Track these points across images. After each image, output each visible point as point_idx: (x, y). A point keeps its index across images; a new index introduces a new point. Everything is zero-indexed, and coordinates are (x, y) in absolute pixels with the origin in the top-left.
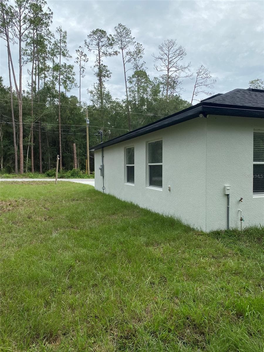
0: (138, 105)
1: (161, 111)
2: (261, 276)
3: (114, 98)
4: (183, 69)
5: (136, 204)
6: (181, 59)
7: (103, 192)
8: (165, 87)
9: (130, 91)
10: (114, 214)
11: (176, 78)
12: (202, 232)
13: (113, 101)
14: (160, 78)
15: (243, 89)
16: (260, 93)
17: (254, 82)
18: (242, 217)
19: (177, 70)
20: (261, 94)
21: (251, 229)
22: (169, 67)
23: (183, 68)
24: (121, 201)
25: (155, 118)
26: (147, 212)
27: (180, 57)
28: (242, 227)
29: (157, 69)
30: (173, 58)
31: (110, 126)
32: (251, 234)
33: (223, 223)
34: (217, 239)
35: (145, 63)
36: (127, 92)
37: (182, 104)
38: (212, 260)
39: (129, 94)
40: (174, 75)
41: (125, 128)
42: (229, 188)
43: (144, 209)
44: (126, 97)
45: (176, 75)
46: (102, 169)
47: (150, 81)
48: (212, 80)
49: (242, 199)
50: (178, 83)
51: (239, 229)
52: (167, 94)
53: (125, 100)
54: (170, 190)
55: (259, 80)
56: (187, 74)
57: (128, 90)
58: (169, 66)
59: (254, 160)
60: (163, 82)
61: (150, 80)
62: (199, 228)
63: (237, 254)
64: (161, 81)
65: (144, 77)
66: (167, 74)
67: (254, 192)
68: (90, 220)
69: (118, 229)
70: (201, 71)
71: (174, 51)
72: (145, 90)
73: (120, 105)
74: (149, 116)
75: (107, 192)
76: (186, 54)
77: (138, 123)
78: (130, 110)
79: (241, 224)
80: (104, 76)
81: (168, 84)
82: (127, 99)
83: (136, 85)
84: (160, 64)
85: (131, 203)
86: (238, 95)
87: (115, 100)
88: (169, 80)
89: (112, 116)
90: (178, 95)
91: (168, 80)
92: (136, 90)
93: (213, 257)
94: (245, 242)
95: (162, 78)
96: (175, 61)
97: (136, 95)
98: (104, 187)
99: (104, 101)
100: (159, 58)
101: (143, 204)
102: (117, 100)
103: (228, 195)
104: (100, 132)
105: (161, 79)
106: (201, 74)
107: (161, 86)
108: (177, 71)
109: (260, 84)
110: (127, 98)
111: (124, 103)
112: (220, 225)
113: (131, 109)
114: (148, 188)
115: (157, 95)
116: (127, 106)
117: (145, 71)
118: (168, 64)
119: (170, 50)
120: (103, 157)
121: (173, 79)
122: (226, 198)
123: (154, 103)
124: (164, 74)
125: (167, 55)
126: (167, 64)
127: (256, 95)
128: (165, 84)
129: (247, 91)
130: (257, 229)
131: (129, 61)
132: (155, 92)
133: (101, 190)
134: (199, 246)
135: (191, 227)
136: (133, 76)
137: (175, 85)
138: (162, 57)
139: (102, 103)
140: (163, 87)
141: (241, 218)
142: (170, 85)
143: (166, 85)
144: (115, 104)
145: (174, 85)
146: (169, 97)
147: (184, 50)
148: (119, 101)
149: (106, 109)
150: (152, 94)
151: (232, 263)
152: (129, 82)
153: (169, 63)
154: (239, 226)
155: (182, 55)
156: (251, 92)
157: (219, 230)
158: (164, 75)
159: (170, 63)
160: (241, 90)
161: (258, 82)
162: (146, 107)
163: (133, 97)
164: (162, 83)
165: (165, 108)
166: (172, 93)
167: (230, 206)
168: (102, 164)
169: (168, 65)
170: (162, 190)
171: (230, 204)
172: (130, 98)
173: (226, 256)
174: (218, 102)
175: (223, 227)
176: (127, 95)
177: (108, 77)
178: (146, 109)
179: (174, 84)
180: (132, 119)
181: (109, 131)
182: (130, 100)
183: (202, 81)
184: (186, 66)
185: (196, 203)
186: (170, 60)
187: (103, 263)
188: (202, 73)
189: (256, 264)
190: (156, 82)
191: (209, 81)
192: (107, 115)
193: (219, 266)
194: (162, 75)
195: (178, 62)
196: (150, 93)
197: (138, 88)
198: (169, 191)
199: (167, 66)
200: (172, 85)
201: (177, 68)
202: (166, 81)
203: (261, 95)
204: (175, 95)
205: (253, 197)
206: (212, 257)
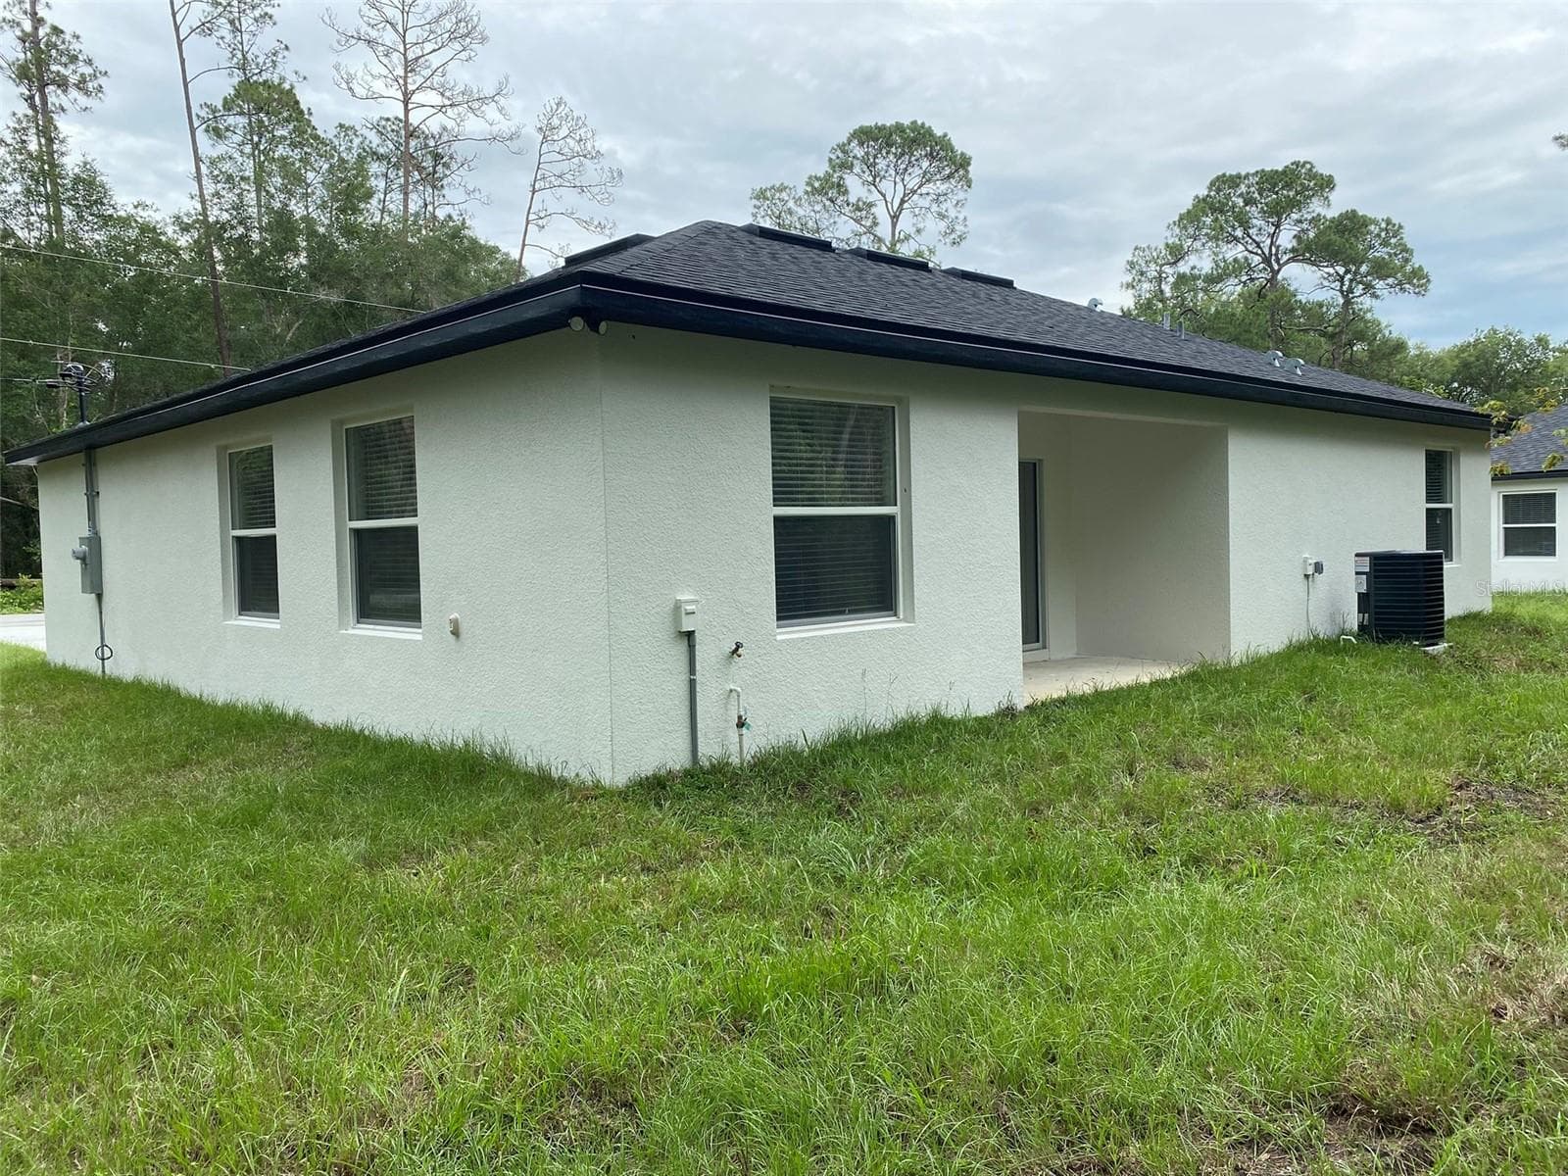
0: (261, 244)
1: (382, 282)
2: (808, 899)
3: (123, 201)
4: (476, 105)
5: (291, 713)
6: (464, 55)
7: (100, 672)
8: (392, 176)
9: (216, 179)
10: (183, 763)
11: (445, 138)
12: (597, 785)
13: (122, 213)
14: (365, 132)
15: (728, 225)
16: (787, 245)
17: (768, 194)
18: (742, 713)
19: (447, 102)
20: (791, 251)
21: (775, 753)
22: (411, 88)
23: (475, 102)
24: (214, 707)
25: (353, 316)
26: (349, 740)
27: (457, 46)
28: (745, 752)
29: (350, 89)
30: (429, 47)
31: (110, 341)
32: (774, 773)
33: (676, 744)
34: (659, 806)
35: (287, 48)
36: (199, 177)
37: (478, 259)
38: (642, 877)
39: (209, 188)
40: (433, 126)
41: (194, 351)
42: (694, 607)
43: (337, 728)
44: (199, 207)
45: (445, 129)
46: (91, 561)
47: (316, 137)
48: (607, 169)
49: (738, 646)
50: (454, 166)
51: (735, 760)
52: (406, 206)
53: (188, 215)
54: (456, 633)
55: (786, 188)
56: (495, 129)
57: (204, 170)
58: (409, 81)
59: (775, 500)
60: (381, 150)
61: (319, 132)
62: (585, 775)
63: (729, 845)
64: (374, 145)
65: (285, 114)
66: (402, 117)
67: (779, 618)
68: (60, 800)
69: (222, 824)
70: (555, 122)
71: (429, 16)
72: (294, 179)
73: (163, 238)
74: (320, 303)
75: (125, 667)
76: (484, 40)
77: (266, 331)
78: (220, 268)
79: (741, 742)
80: (62, 84)
81: (405, 161)
82: (204, 213)
83: (248, 149)
84: (366, 67)
85: (267, 708)
86: (709, 249)
87: (133, 211)
88: (413, 143)
89: (118, 290)
90: (455, 218)
91: (407, 143)
92: (247, 174)
93: (646, 869)
94: (756, 802)
95: (379, 131)
96: (436, 60)
97: (251, 197)
98: (103, 645)
99: (68, 212)
100: (360, 39)
101: (325, 710)
102: (144, 214)
103: (690, 635)
104: (69, 369)
105: (374, 139)
106: (556, 138)
107: (375, 168)
108: (449, 110)
109: (791, 204)
110: (204, 209)
111: (186, 229)
112: (667, 753)
113: (227, 261)
114: (351, 632)
115: (356, 210)
116: (202, 250)
117: (292, 87)
118: (406, 72)
119: (412, 8)
120: (92, 496)
121: (432, 143)
122: (683, 647)
123: (342, 243)
124: (386, 116)
125: (396, 31)
126: (400, 71)
127: (774, 256)
128: (394, 160)
129: (741, 233)
130: (793, 753)
131: (206, 28)
132: (350, 193)
133: (92, 665)
134: (588, 841)
135: (555, 774)
136: (228, 105)
137: (440, 168)
138: (374, 34)
139: (56, 219)
140: (386, 176)
141: (740, 717)
142: (420, 169)
143: (396, 166)
144: (133, 233)
145: (435, 172)
146: (415, 223)
147: (475, 19)
148: (158, 217)
149: (80, 256)
150: (334, 199)
151: (712, 877)
152: (207, 131)
153: (406, 67)
154: (734, 749)
155: (468, 40)
156: (758, 240)
157: (663, 772)
158: (388, 119)
159: (413, 70)
160: (718, 226)
161: (784, 195)
162: (304, 261)
163: (233, 208)
164: (379, 158)
165: (401, 274)
166: (430, 208)
167: (698, 677)
168: (86, 533)
169: (406, 77)
170: (419, 637)
171: (698, 667)
172: (216, 212)
173: (690, 858)
174: (638, 275)
175: (673, 756)
176: (202, 195)
177: (87, 93)
178: (302, 266)
179: (434, 167)
180: (234, 311)
181: (105, 365)
182: (217, 222)
183: (565, 166)
184: (489, 91)
185: (572, 676)
186: (411, 56)
187: (177, 963)
188: (562, 135)
189: (794, 868)
190: (349, 149)
191: (592, 172)
192: (92, 282)
193: (667, 896)
194: (377, 117)
195: (448, 68)
196: (320, 192)
197: (260, 168)
198: (452, 638)
199: (401, 81)
200: (424, 168)
201: (448, 94)
202: (397, 149)
203: (790, 254)
204: (441, 214)
205: (779, 638)
206: (643, 870)
